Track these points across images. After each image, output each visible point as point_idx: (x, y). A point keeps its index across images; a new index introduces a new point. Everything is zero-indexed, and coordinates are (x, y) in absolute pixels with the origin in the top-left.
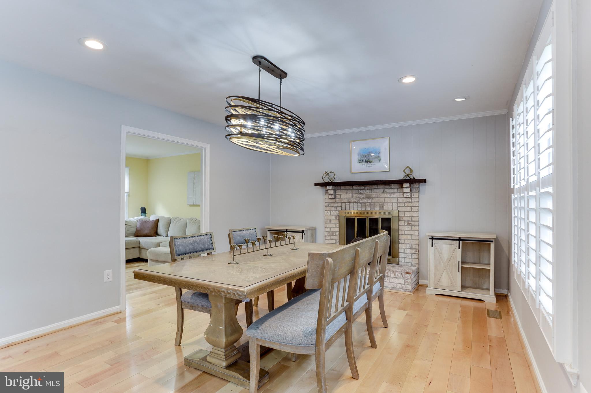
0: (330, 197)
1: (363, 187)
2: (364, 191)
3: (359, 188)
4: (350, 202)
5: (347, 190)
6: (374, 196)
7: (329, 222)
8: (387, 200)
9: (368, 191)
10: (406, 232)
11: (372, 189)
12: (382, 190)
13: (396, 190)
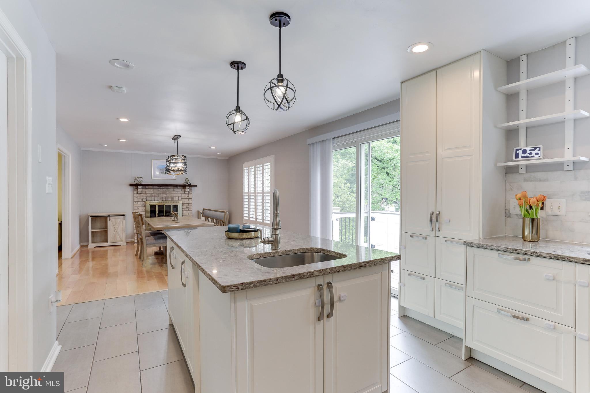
0: (139, 192)
1: (161, 188)
2: (162, 190)
3: (158, 188)
4: (152, 196)
5: (150, 189)
6: (168, 192)
7: (137, 209)
8: (175, 195)
9: (164, 190)
10: (186, 212)
11: (166, 189)
12: (172, 190)
13: (180, 190)
